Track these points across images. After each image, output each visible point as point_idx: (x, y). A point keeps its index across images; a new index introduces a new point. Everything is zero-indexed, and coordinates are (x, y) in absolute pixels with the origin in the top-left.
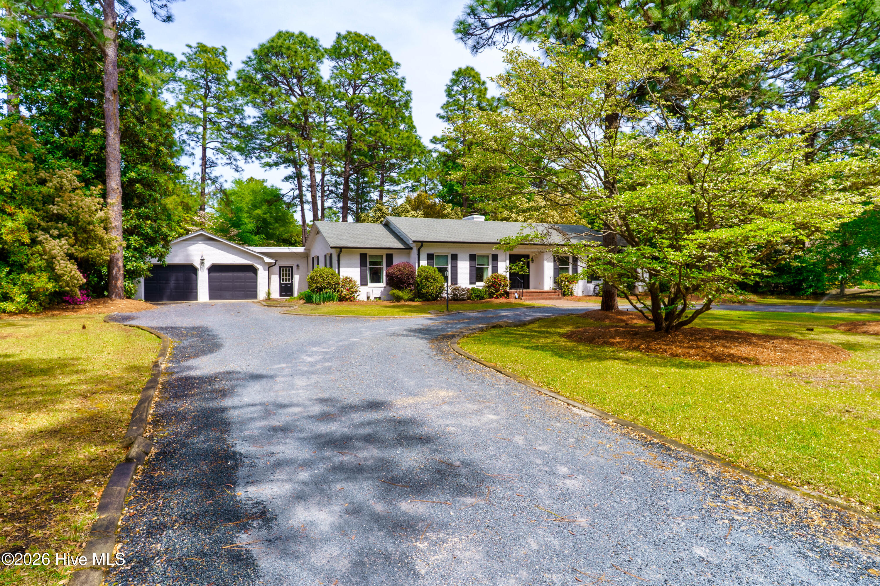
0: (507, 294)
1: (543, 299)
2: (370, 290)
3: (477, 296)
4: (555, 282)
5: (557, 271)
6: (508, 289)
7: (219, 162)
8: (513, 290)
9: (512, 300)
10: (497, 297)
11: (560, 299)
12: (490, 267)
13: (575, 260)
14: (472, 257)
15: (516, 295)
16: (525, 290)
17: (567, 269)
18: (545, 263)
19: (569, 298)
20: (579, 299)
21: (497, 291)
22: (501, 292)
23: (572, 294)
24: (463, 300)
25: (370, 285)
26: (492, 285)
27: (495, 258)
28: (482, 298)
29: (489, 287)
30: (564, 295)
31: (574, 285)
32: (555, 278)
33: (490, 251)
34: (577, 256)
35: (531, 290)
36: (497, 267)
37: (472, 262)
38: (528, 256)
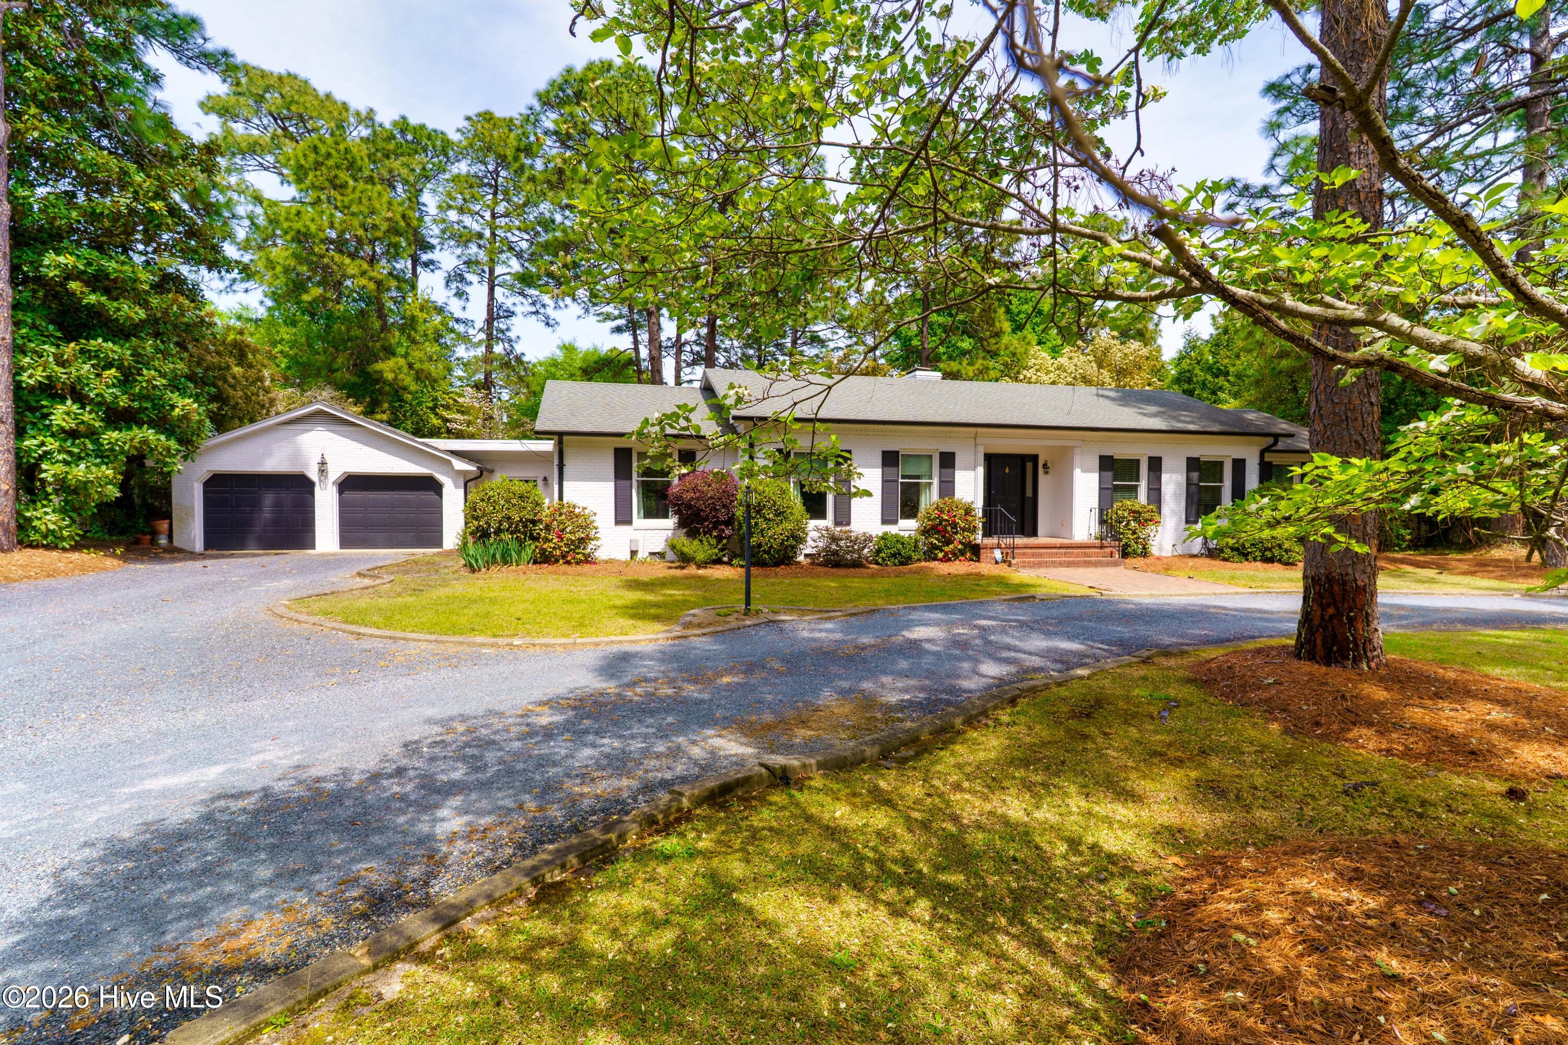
0: (975, 551)
1: (1070, 565)
2: (638, 535)
3: (894, 555)
4: (1102, 522)
5: (1107, 495)
6: (978, 538)
7: (518, 310)
8: (993, 541)
9: (984, 567)
10: (946, 559)
11: (1115, 564)
12: (936, 482)
13: (1156, 465)
14: (890, 459)
15: (998, 554)
16: (1020, 541)
17: (1134, 489)
18: (1078, 473)
19: (1139, 562)
20: (1166, 567)
21: (948, 542)
22: (956, 545)
23: (1145, 554)
24: (857, 564)
25: (638, 521)
26: (934, 527)
27: (948, 461)
28: (907, 561)
29: (926, 532)
30: (1125, 554)
31: (1150, 529)
32: (1101, 511)
33: (935, 445)
34: (1160, 459)
35: (1041, 540)
36: (953, 482)
37: (888, 469)
38: (1034, 458)
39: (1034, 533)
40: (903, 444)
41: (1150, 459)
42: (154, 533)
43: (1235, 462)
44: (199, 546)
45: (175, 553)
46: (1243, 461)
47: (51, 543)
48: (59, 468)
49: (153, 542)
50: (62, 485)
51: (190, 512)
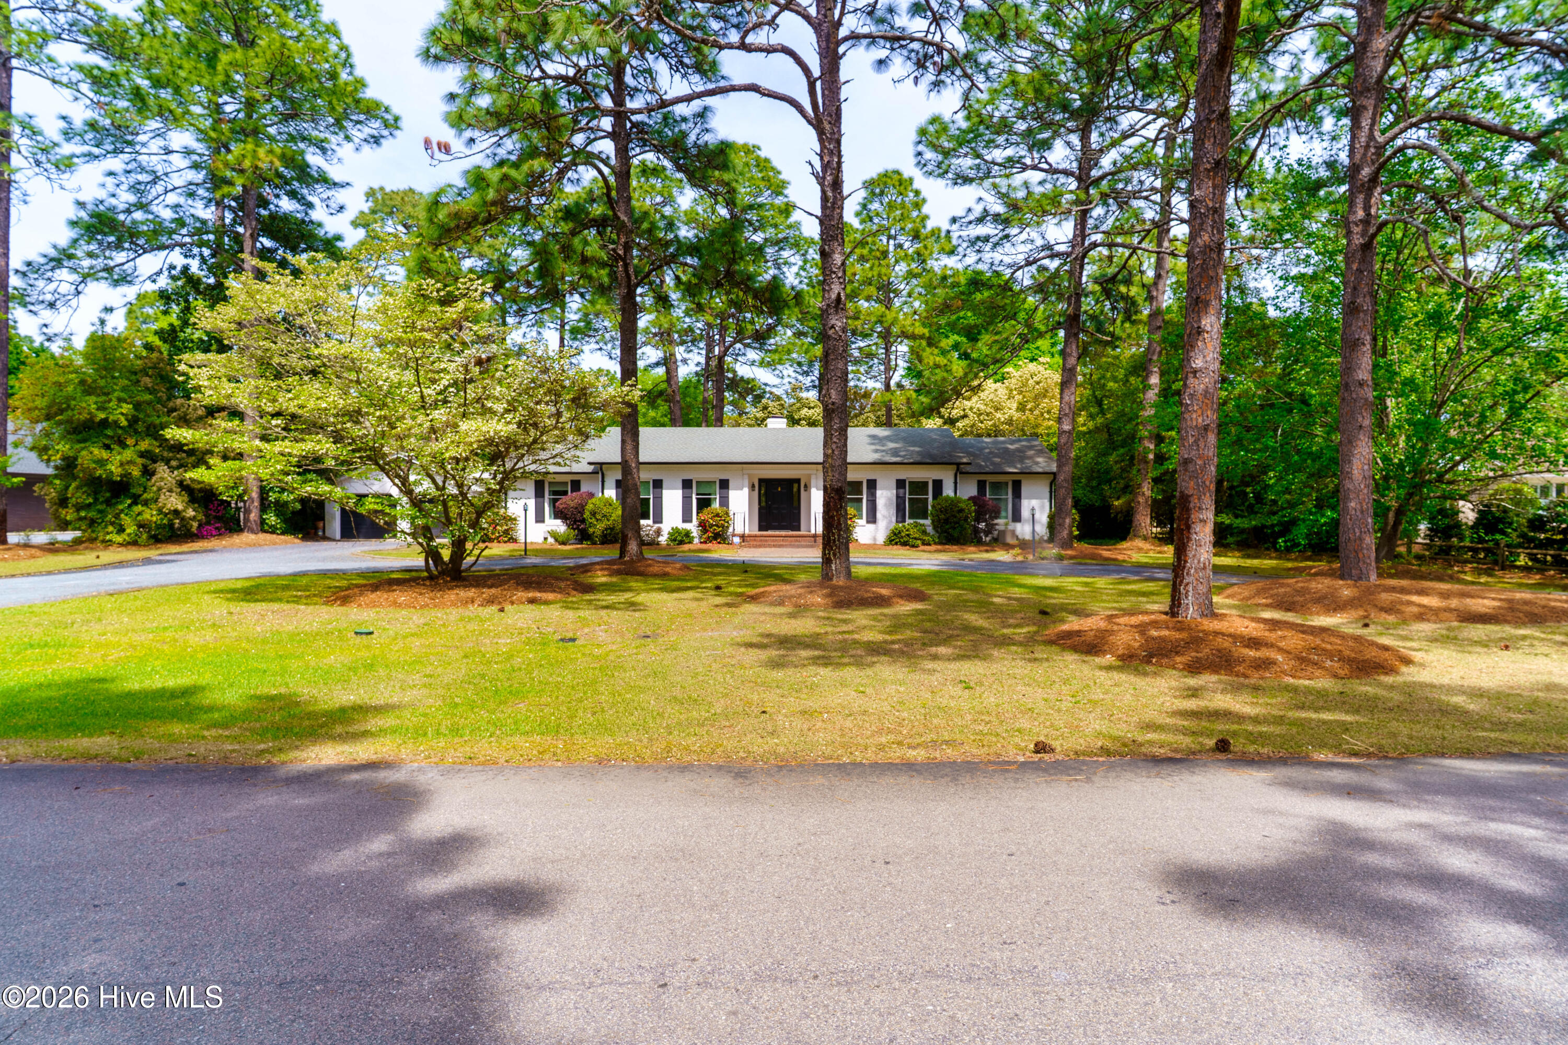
1: (780, 546)
2: (547, 529)
8: (768, 533)
12: (717, 497)
13: (872, 484)
14: (686, 484)
15: (737, 540)
17: (860, 501)
25: (548, 521)
27: (724, 485)
28: (681, 542)
33: (716, 475)
34: (875, 481)
35: (802, 533)
36: (728, 497)
37: (686, 491)
38: (798, 481)
39: (800, 529)
40: (695, 475)
41: (868, 481)
42: (316, 529)
43: (935, 481)
44: (338, 536)
45: (325, 538)
46: (941, 482)
47: (273, 530)
48: (277, 495)
49: (316, 534)
50: (277, 502)
51: (333, 517)
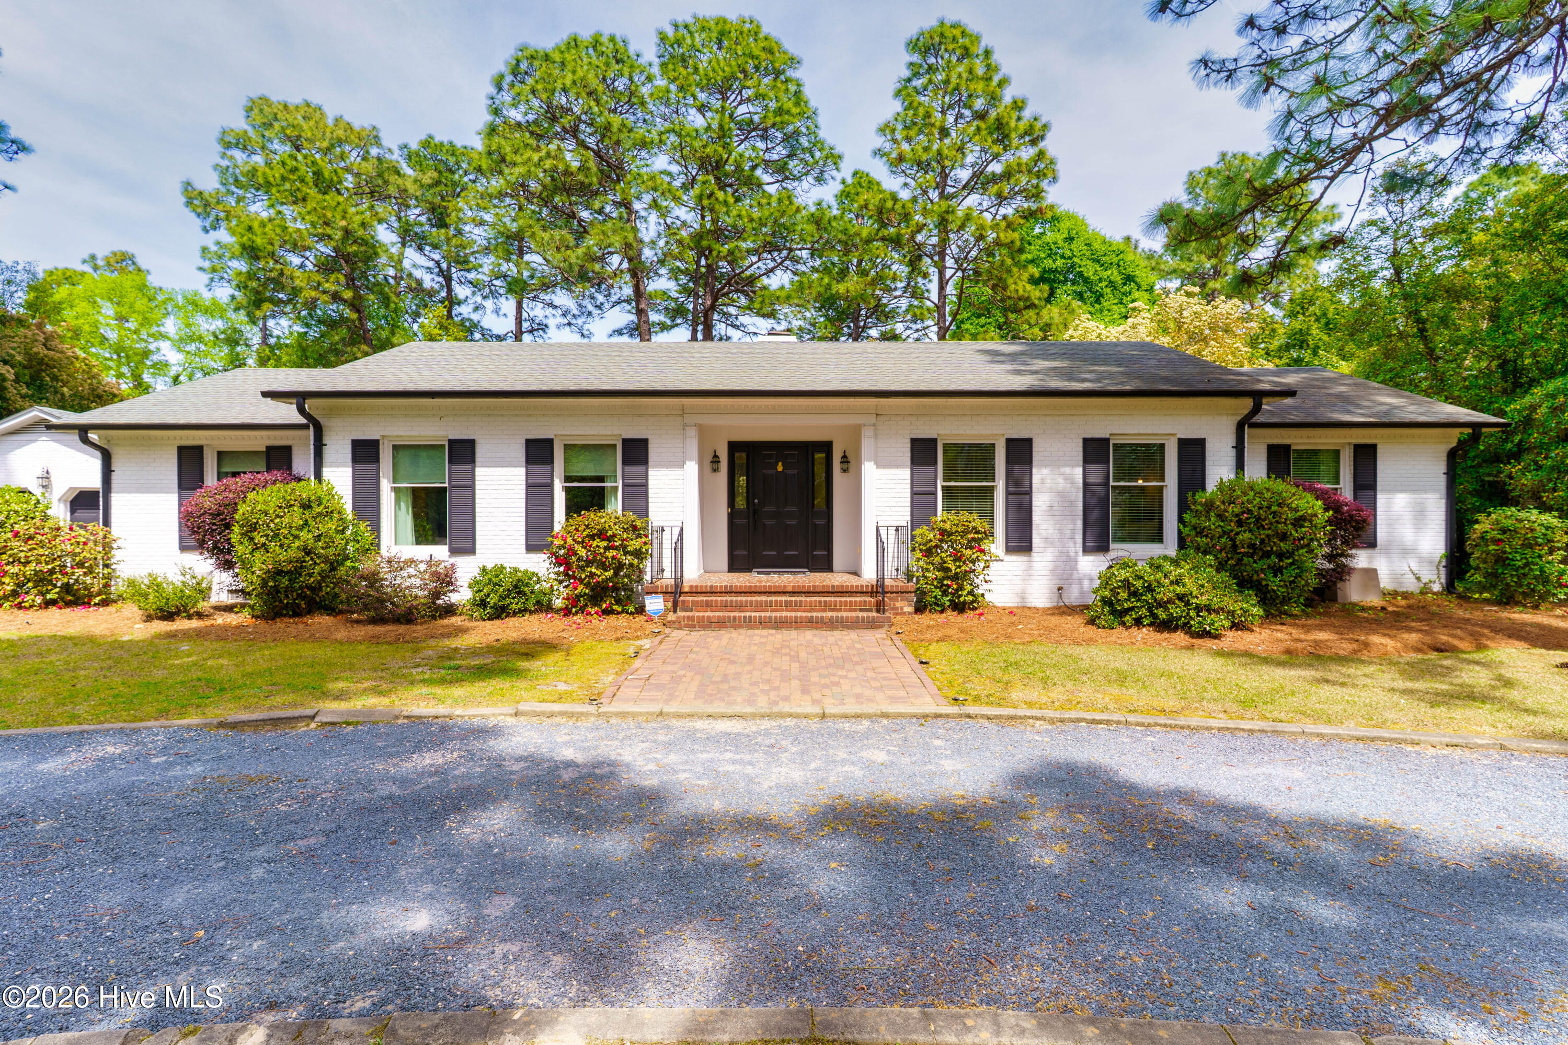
12: (620, 486)
13: (1022, 452)
14: (539, 452)
17: (984, 493)
18: (867, 469)
23: (976, 604)
27: (636, 453)
32: (913, 531)
33: (615, 428)
34: (1029, 442)
35: (837, 579)
36: (645, 486)
37: (536, 469)
38: (826, 447)
39: (827, 566)
40: (561, 427)
41: (1010, 442)
43: (1184, 444)
46: (1200, 444)
